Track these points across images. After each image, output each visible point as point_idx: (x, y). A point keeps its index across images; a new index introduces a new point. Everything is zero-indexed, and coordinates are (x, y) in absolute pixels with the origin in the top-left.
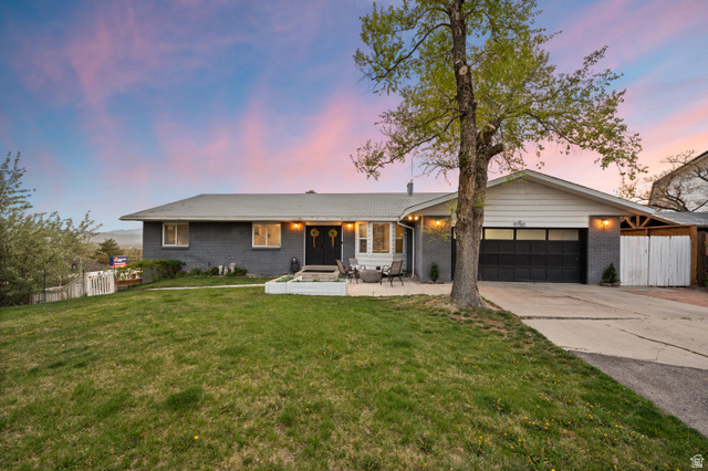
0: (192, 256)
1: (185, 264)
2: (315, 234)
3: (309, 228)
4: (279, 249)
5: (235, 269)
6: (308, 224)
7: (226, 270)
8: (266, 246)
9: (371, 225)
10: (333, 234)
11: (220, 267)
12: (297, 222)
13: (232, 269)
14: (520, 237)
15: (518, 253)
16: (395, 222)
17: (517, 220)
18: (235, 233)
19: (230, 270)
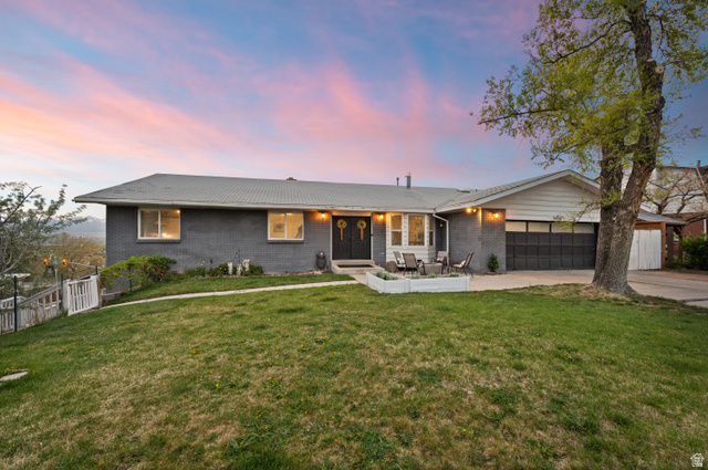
0: (185, 252)
1: (175, 262)
2: (342, 225)
3: (335, 219)
4: (301, 243)
5: (250, 266)
6: (334, 214)
7: (239, 269)
8: (286, 238)
9: (407, 217)
10: (362, 225)
11: (230, 265)
12: (322, 212)
13: (247, 266)
14: (554, 230)
15: (553, 244)
16: (430, 215)
17: (556, 214)
18: (246, 223)
19: (244, 268)
